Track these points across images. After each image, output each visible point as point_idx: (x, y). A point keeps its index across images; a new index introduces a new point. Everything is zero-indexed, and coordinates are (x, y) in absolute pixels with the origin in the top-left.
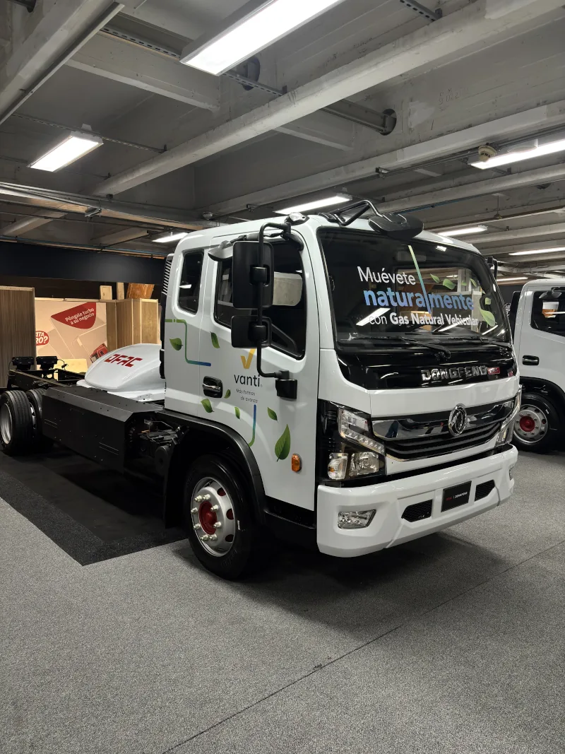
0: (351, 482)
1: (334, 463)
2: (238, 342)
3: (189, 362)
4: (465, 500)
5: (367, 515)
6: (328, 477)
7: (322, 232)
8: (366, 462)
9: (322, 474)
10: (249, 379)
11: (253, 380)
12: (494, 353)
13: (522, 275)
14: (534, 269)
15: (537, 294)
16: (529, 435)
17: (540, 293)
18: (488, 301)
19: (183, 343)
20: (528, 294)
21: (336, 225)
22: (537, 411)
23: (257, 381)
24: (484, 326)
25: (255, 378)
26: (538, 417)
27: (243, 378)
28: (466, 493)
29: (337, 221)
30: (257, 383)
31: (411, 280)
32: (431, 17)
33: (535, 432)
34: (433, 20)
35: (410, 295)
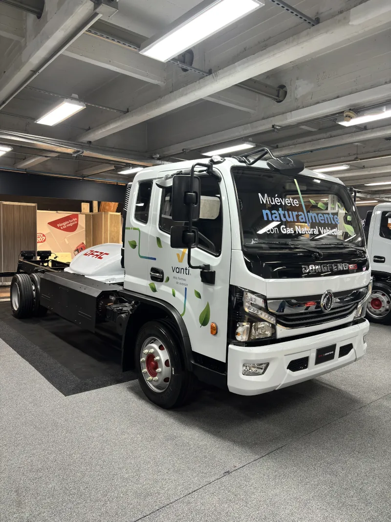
0: (252, 343)
1: (240, 330)
2: (174, 244)
3: (142, 257)
4: (331, 357)
5: (263, 367)
6: (236, 339)
7: (234, 170)
8: (263, 330)
9: (231, 337)
10: (182, 270)
11: (185, 270)
12: (353, 254)
13: (373, 199)
14: (382, 196)
15: (384, 213)
16: (378, 311)
17: (387, 212)
18: (349, 218)
19: (137, 244)
20: (377, 213)
21: (244, 165)
22: (383, 295)
23: (187, 271)
24: (346, 235)
25: (186, 269)
26: (384, 299)
27: (178, 269)
28: (333, 352)
29: (245, 162)
30: (187, 273)
31: (296, 203)
32: (312, 23)
33: (382, 309)
34: (313, 25)
35: (295, 213)
